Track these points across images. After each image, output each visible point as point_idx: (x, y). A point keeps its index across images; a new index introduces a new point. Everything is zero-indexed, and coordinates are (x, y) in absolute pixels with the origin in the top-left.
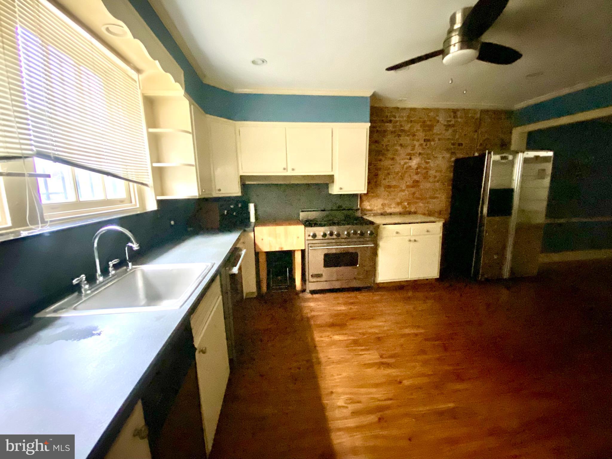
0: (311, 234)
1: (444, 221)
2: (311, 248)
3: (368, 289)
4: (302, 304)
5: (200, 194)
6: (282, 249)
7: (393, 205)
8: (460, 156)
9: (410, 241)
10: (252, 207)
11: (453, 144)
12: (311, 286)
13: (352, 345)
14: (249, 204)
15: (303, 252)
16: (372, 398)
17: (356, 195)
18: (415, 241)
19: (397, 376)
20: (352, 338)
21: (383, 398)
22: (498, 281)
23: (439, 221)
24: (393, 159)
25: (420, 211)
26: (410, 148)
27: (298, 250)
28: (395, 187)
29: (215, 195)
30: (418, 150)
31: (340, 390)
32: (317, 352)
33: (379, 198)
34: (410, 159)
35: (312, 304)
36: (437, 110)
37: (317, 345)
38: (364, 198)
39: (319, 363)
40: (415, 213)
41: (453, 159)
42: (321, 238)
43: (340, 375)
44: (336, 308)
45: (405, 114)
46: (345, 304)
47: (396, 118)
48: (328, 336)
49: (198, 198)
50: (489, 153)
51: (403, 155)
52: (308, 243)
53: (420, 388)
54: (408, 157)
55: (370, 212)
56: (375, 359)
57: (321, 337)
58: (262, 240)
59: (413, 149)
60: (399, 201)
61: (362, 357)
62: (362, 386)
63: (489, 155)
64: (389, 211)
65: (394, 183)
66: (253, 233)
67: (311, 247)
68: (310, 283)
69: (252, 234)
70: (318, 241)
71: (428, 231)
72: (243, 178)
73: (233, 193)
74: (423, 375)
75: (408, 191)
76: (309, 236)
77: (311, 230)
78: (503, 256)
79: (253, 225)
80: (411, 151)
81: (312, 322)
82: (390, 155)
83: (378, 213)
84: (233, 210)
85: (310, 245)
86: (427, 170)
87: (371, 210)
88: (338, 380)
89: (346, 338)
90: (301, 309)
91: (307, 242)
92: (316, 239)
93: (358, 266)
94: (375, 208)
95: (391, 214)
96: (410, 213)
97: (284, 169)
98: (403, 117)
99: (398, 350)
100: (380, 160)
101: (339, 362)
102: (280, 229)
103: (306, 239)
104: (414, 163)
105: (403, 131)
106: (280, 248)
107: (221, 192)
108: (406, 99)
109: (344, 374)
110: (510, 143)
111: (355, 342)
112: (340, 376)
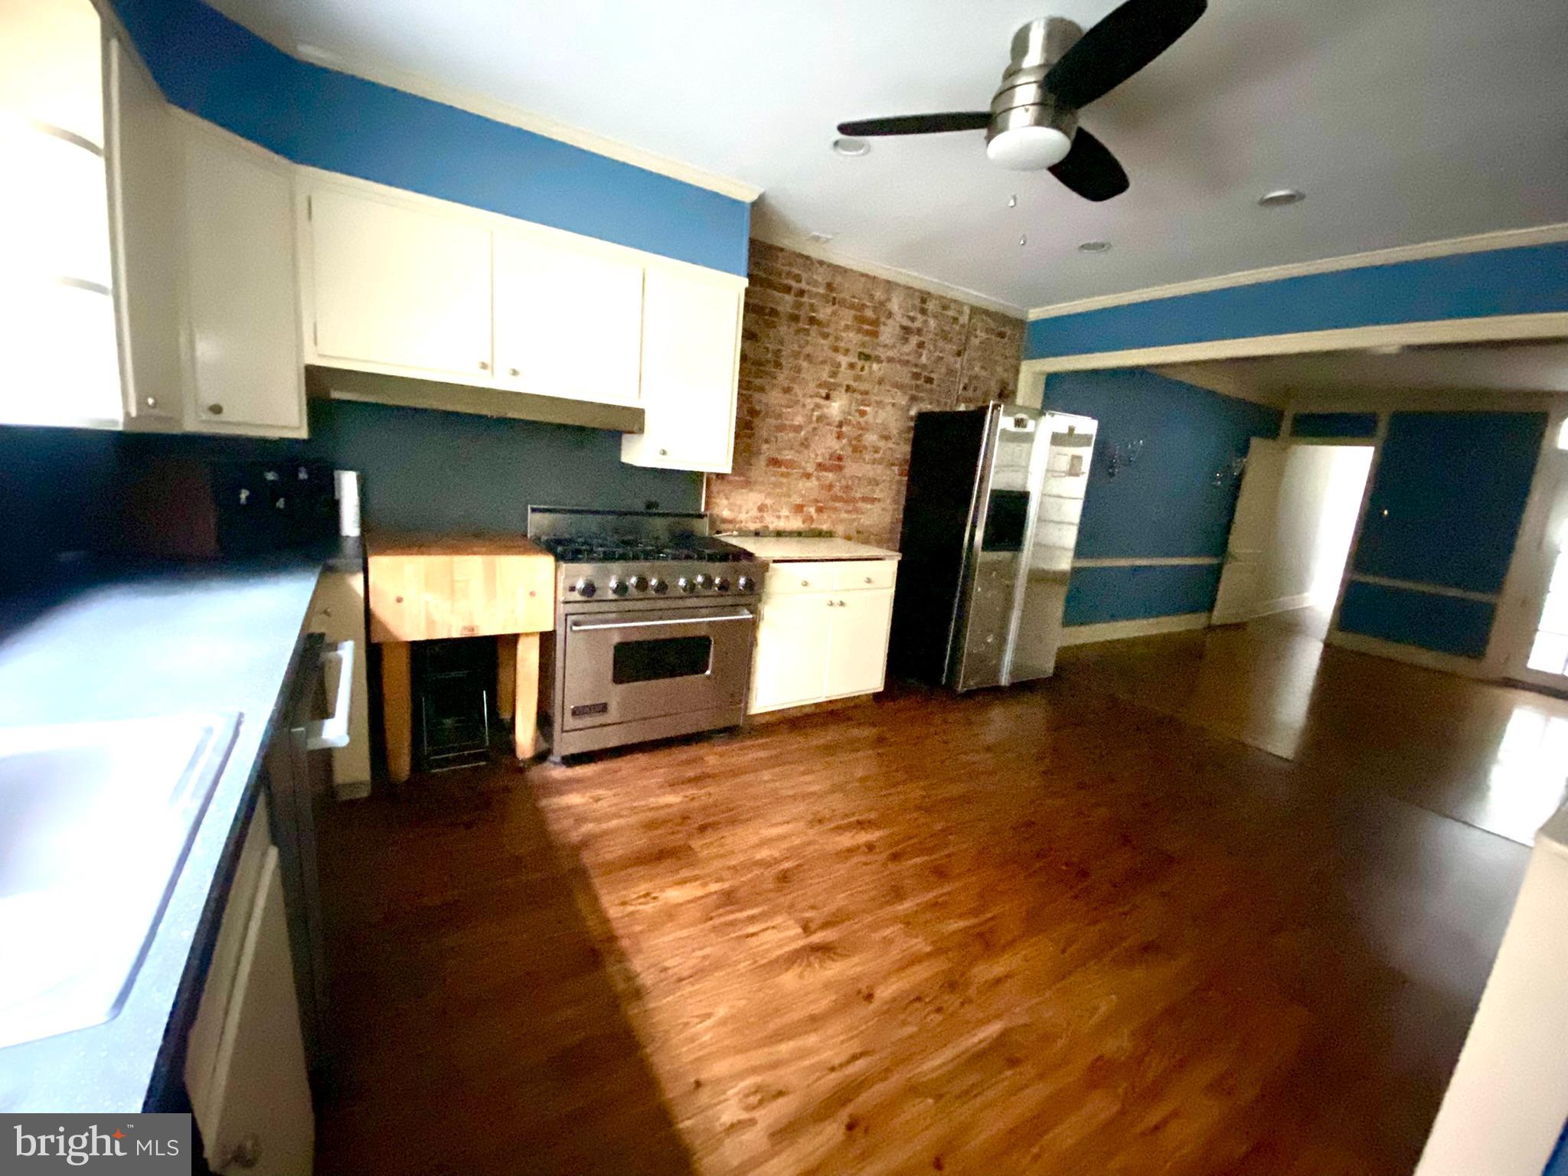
0: (580, 584)
1: (900, 559)
2: (574, 628)
3: (731, 732)
4: (544, 803)
5: (134, 413)
6: (473, 630)
7: (785, 512)
8: (927, 407)
9: (832, 604)
10: (348, 485)
11: (916, 376)
12: (567, 743)
13: (721, 911)
14: (336, 473)
15: (547, 640)
16: (813, 1068)
17: (699, 475)
18: (842, 604)
19: (857, 979)
20: (714, 887)
21: (843, 1058)
22: (993, 693)
23: (891, 557)
24: (787, 390)
25: (840, 529)
26: (827, 368)
27: (527, 635)
28: (790, 464)
29: (194, 423)
30: (845, 377)
31: (719, 1068)
32: (622, 957)
33: (751, 490)
34: (827, 397)
35: (574, 799)
36: (889, 285)
37: (620, 932)
38: (716, 487)
39: (638, 994)
40: (830, 535)
41: (913, 412)
42: (611, 596)
43: (709, 1016)
44: (653, 801)
45: (820, 276)
46: (673, 785)
47: (800, 281)
48: (647, 895)
49: (120, 428)
50: (995, 407)
51: (812, 387)
52: (566, 612)
53: (918, 999)
54: (823, 392)
55: (731, 526)
56: (792, 939)
57: (624, 903)
58: (399, 600)
59: (834, 374)
60: (799, 501)
61: (753, 941)
62: (778, 1037)
63: (995, 411)
64: (774, 524)
65: (788, 455)
66: (360, 577)
67: (576, 624)
68: (564, 734)
69: (357, 582)
70: (604, 607)
71: (869, 581)
72: (317, 380)
73: (272, 426)
74: (915, 960)
75: (818, 479)
76: (573, 589)
77: (582, 573)
78: (1002, 639)
79: (350, 549)
80: (830, 377)
81: (587, 858)
82: (782, 378)
83: (750, 531)
84: (275, 491)
85: (571, 618)
86: (860, 432)
87: (730, 522)
88: (706, 1038)
89: (700, 892)
90: (539, 818)
91: (562, 609)
92: (595, 597)
93: (708, 672)
94: (742, 516)
95: (779, 534)
96: (819, 534)
97: (484, 366)
98: (816, 284)
99: (840, 900)
100: (762, 389)
101: (699, 973)
102: (471, 566)
103: (561, 598)
104: (836, 408)
105: (812, 321)
106: (465, 628)
107: (224, 417)
108: (830, 237)
109: (721, 1011)
110: (1014, 393)
111: (729, 899)
112: (708, 1023)
